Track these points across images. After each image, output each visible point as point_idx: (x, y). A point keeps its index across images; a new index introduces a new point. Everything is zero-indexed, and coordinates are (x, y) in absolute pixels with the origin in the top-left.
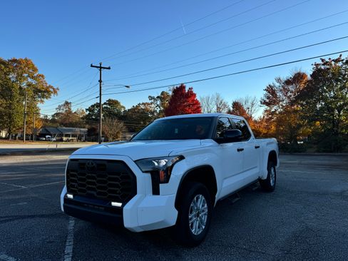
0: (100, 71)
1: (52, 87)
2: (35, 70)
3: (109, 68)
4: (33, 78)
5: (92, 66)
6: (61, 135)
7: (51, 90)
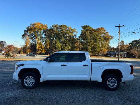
0: (119, 28)
1: (111, 36)
2: (105, 31)
3: (124, 26)
4: (104, 33)
5: (115, 27)
6: (116, 55)
7: (111, 37)
